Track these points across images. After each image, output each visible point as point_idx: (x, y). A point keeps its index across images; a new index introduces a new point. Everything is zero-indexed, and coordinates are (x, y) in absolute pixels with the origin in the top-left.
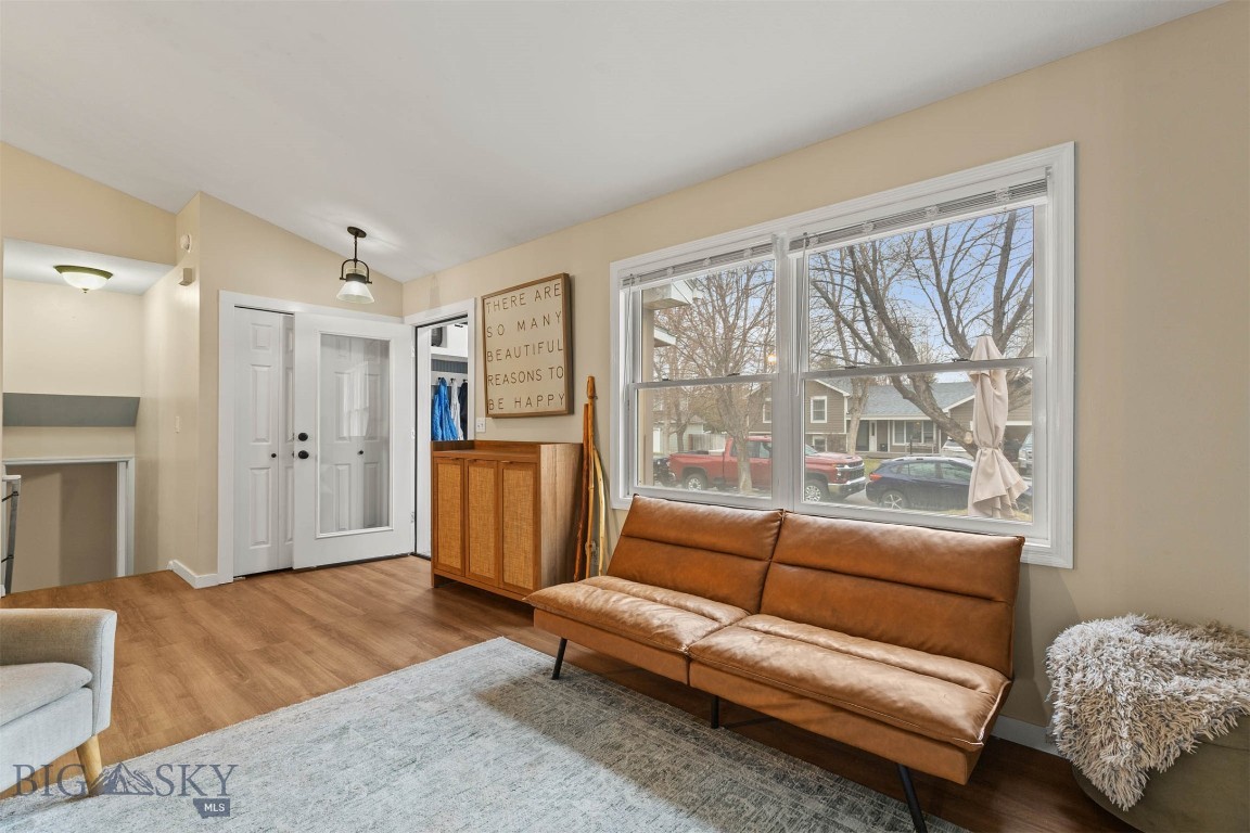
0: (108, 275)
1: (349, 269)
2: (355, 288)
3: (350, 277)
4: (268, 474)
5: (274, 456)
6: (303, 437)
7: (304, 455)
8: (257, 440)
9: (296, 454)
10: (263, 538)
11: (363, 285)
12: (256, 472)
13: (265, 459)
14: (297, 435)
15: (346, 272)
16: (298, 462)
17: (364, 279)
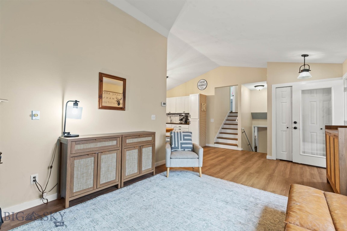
0: (263, 86)
1: (302, 69)
2: (305, 74)
3: (303, 71)
4: (286, 132)
5: (288, 128)
6: (295, 123)
7: (295, 128)
8: (283, 123)
9: (293, 128)
10: (285, 151)
11: (307, 72)
12: (283, 132)
13: (285, 129)
14: (293, 122)
15: (301, 69)
16: (294, 130)
17: (308, 70)
